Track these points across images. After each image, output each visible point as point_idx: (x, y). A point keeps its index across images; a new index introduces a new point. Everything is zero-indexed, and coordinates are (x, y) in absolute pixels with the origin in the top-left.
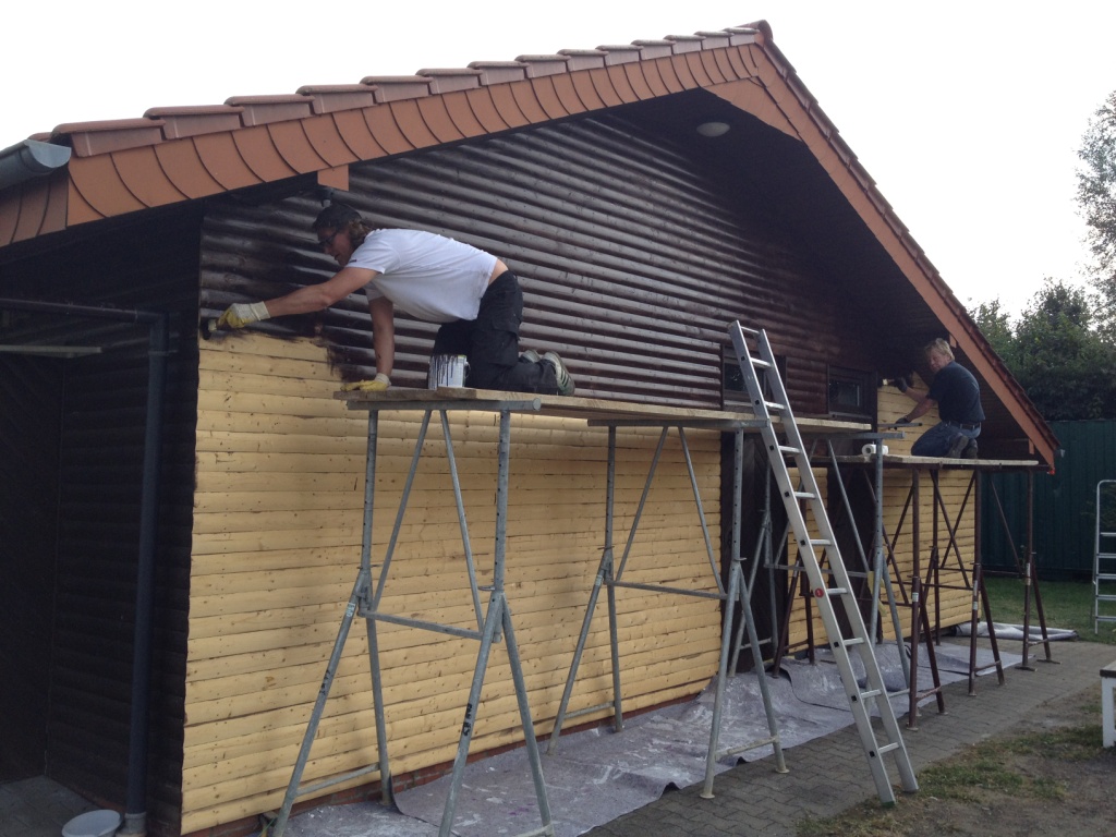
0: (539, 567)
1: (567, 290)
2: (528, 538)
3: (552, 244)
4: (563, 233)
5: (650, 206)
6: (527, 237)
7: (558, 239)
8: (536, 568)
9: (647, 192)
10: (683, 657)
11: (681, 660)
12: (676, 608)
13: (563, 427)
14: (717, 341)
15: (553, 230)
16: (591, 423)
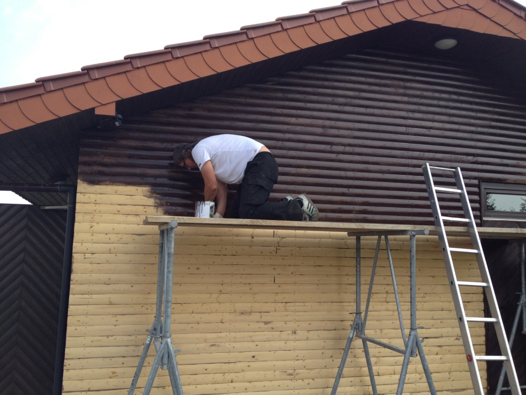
0: (311, 322)
1: (333, 156)
8: (308, 323)
10: (447, 390)
11: (445, 392)
12: (438, 357)
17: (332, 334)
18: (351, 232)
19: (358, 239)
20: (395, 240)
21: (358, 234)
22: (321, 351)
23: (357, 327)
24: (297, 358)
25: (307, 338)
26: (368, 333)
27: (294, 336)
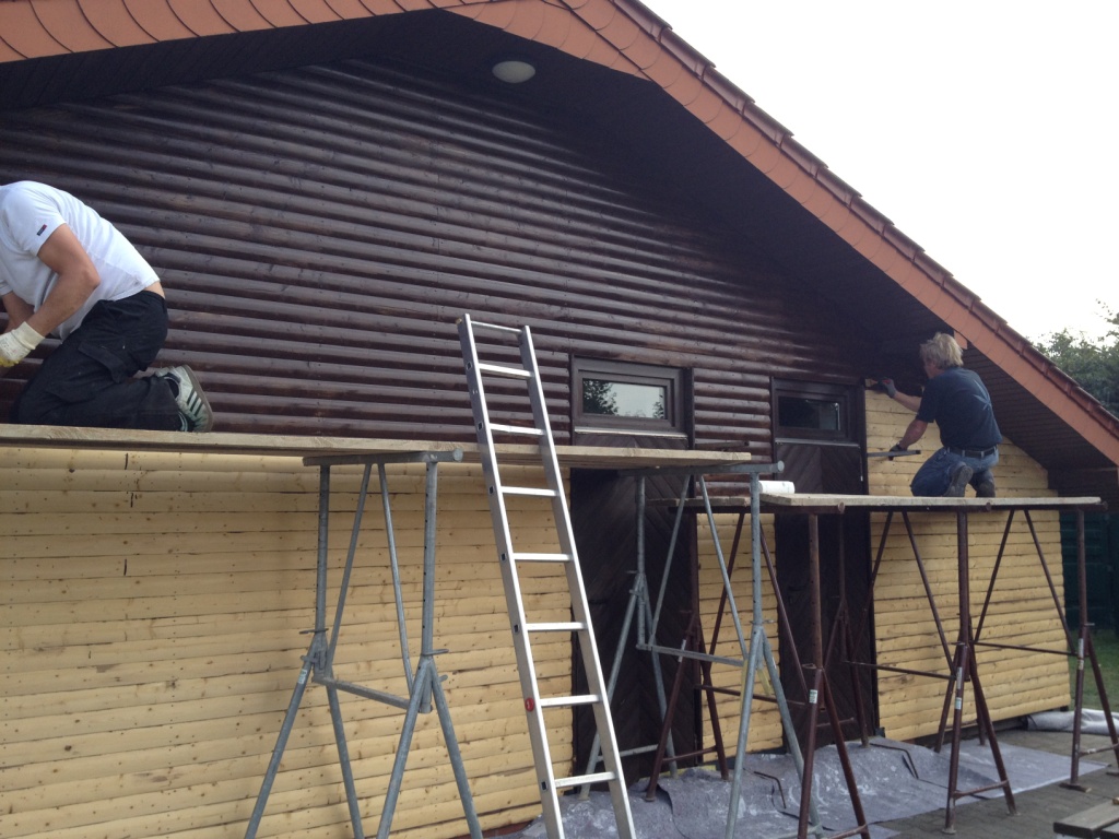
0: (212, 659)
1: (275, 288)
2: (193, 620)
3: (244, 228)
4: (262, 213)
5: (433, 177)
6: (193, 219)
7: (254, 221)
8: (206, 660)
9: (425, 160)
10: (498, 773)
11: (494, 778)
12: (483, 707)
13: (263, 468)
14: (563, 349)
15: (246, 209)
16: (307, 462)
17: (262, 680)
18: (311, 456)
19: (325, 472)
20: (405, 473)
21: (323, 460)
22: (236, 720)
23: (316, 661)
24: (178, 741)
25: (203, 695)
26: (340, 671)
27: (171, 692)
